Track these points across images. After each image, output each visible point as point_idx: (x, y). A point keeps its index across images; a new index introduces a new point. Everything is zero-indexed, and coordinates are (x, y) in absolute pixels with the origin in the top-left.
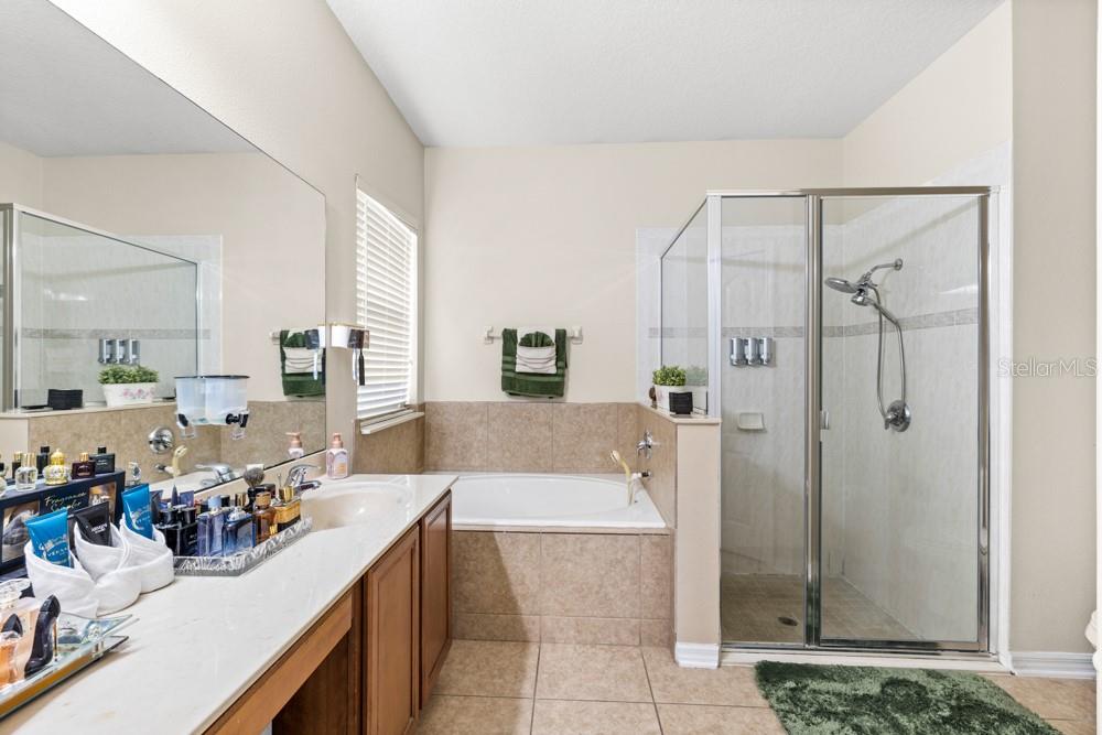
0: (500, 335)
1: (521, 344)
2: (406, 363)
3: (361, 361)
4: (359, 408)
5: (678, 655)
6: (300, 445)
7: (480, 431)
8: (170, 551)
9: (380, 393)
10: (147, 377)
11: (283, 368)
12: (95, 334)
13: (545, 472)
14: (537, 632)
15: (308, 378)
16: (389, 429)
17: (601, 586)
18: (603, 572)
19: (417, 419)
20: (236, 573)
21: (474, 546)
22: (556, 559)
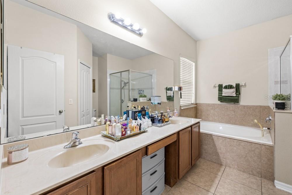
0: (218, 86)
1: (224, 88)
2: (192, 94)
3: (181, 93)
4: (181, 103)
5: (276, 184)
6: (169, 110)
7: (212, 111)
8: (151, 122)
9: (186, 100)
10: (145, 96)
11: (167, 95)
12: (138, 89)
13: (232, 124)
14: (225, 163)
15: (171, 97)
16: (187, 109)
17: (246, 156)
18: (247, 153)
19: (195, 107)
20: (160, 127)
21: (207, 137)
22: (231, 145)
